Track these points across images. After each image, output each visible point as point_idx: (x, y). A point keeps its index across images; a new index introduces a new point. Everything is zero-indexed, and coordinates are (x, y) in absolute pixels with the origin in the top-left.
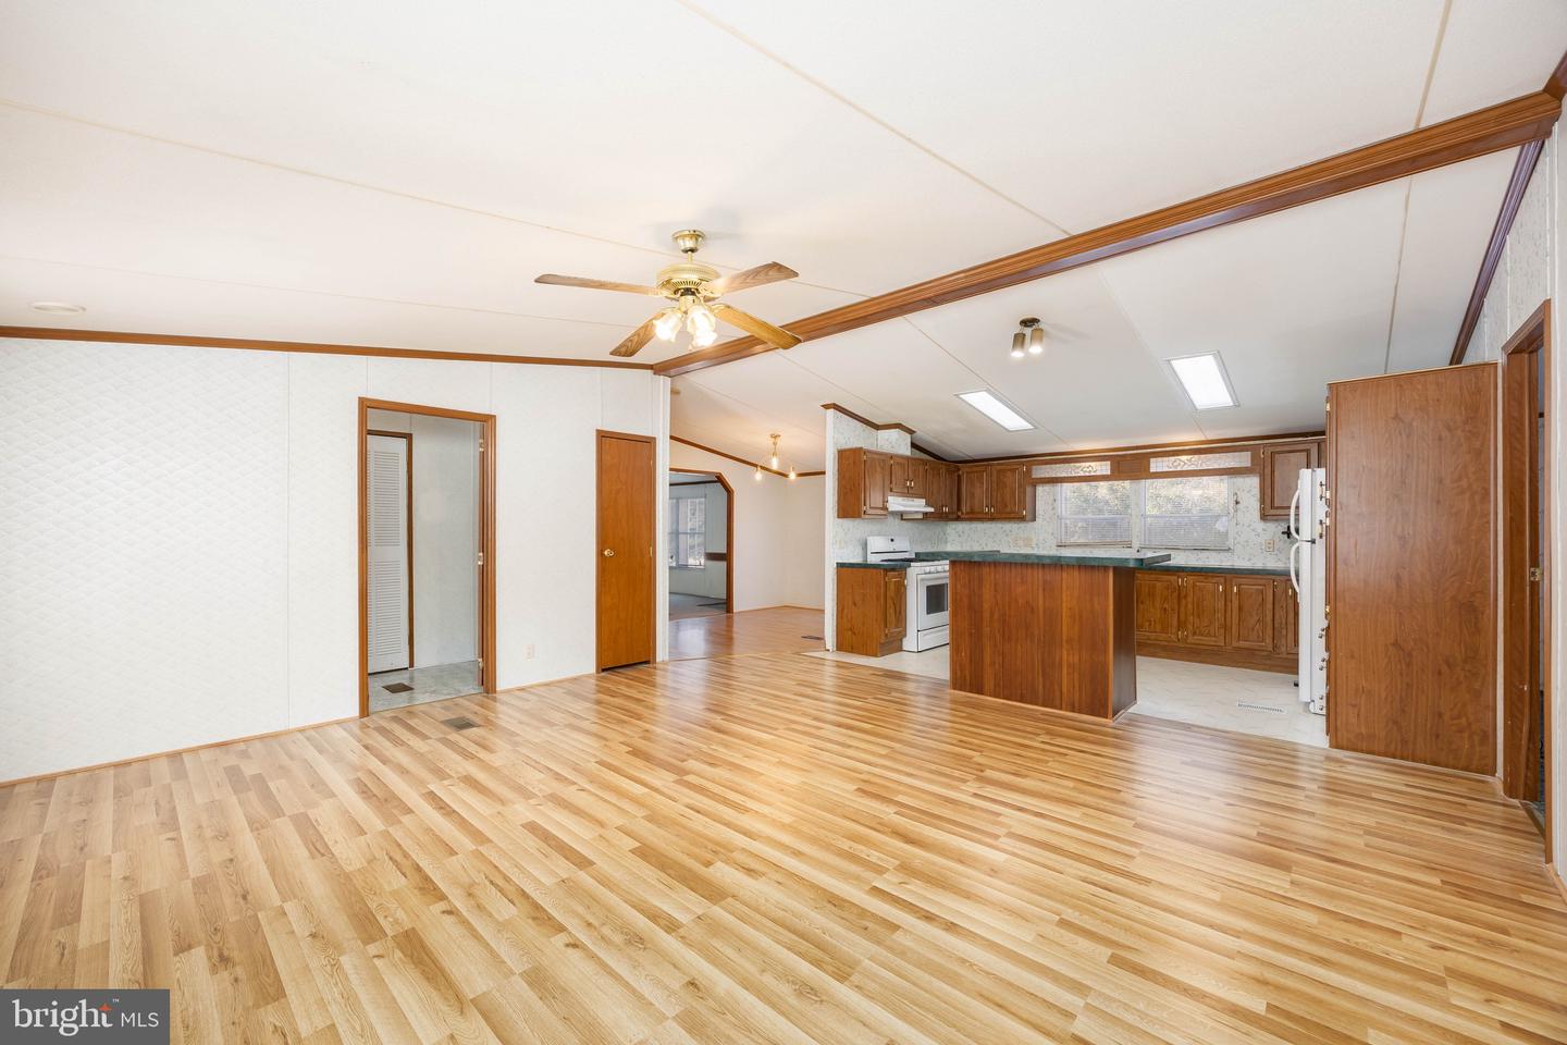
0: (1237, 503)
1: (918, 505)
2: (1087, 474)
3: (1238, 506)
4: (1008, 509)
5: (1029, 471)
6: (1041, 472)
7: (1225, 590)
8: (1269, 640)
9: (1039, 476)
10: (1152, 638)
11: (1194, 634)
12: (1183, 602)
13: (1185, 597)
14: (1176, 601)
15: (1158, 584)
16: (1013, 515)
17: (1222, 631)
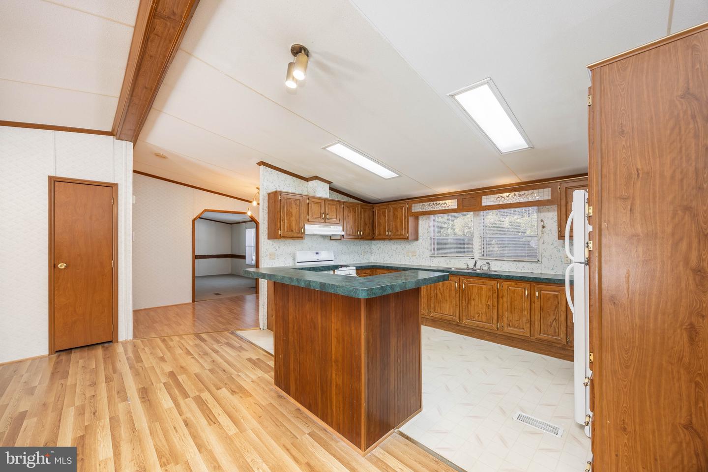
0: (544, 227)
1: (337, 230)
2: (443, 208)
3: (545, 229)
4: (399, 233)
5: (410, 208)
6: (417, 208)
7: (530, 294)
8: (563, 336)
9: (416, 211)
10: (480, 326)
11: (508, 325)
12: (501, 301)
13: (502, 297)
14: (495, 300)
15: (484, 287)
16: (401, 237)
17: (528, 325)
